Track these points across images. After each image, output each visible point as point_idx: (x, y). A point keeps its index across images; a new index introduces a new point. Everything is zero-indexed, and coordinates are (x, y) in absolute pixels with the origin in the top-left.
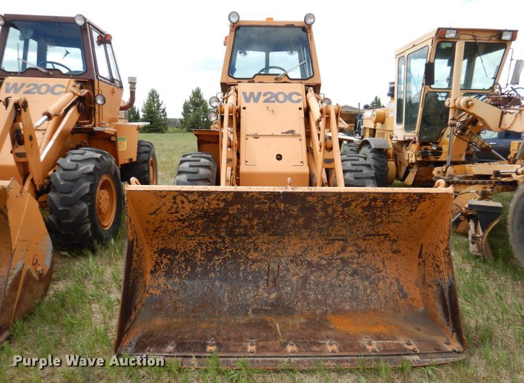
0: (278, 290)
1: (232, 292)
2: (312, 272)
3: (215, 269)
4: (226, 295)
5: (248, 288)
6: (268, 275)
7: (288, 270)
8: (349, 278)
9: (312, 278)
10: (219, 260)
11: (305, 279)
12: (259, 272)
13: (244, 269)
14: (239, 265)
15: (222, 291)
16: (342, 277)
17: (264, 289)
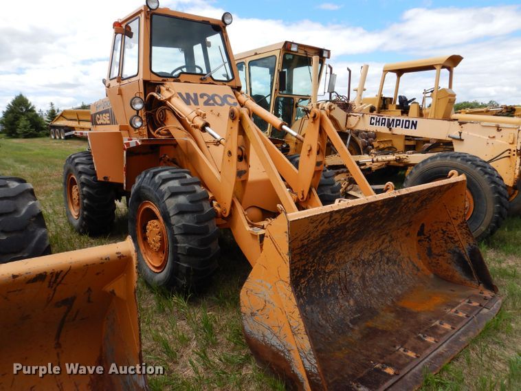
0: (352, 296)
1: (323, 313)
2: (366, 269)
3: (302, 294)
4: (320, 317)
5: (331, 303)
6: (340, 284)
7: (351, 274)
8: (386, 266)
9: (367, 275)
10: (304, 283)
11: (363, 277)
12: (334, 283)
13: (324, 285)
14: (319, 282)
15: (315, 315)
16: (382, 267)
17: (342, 299)
